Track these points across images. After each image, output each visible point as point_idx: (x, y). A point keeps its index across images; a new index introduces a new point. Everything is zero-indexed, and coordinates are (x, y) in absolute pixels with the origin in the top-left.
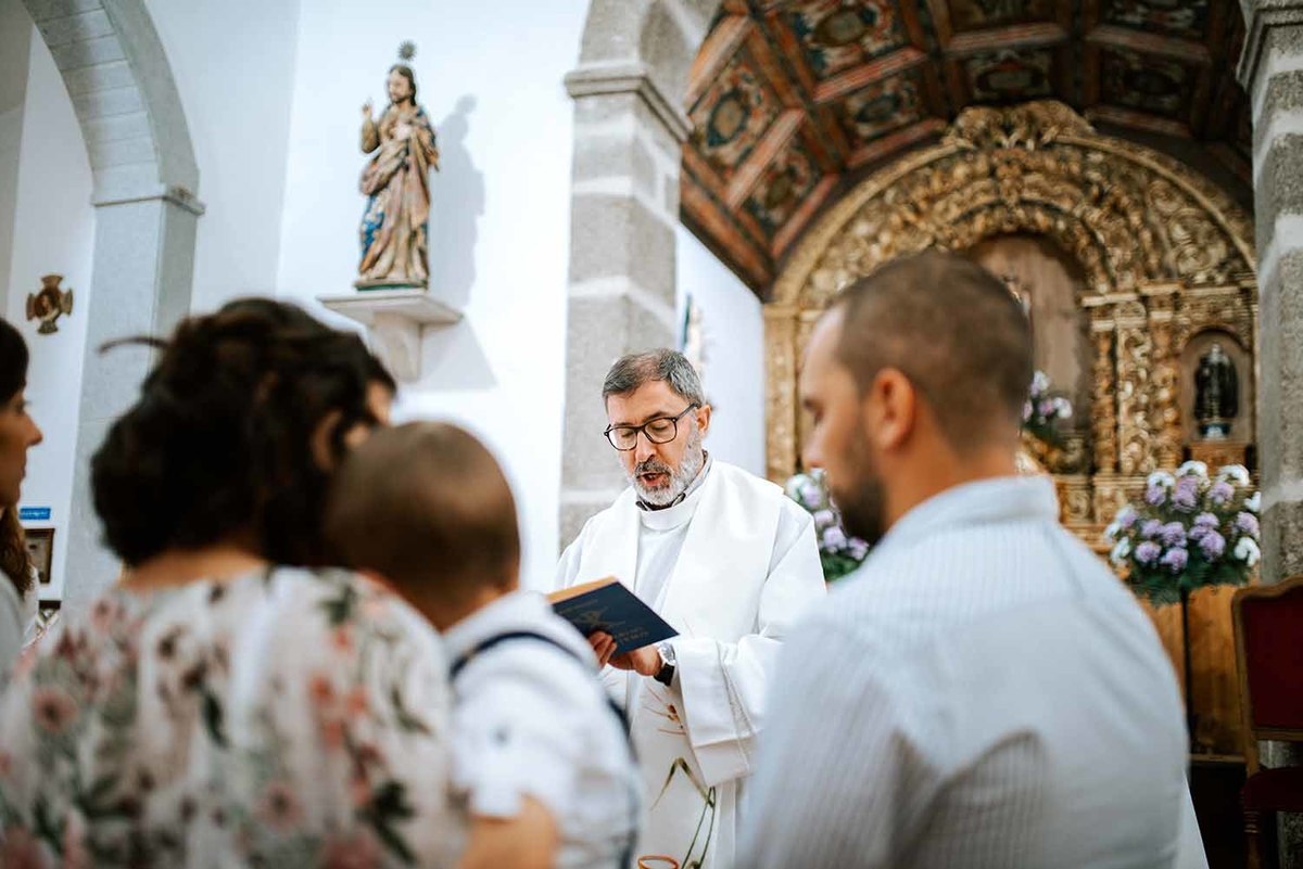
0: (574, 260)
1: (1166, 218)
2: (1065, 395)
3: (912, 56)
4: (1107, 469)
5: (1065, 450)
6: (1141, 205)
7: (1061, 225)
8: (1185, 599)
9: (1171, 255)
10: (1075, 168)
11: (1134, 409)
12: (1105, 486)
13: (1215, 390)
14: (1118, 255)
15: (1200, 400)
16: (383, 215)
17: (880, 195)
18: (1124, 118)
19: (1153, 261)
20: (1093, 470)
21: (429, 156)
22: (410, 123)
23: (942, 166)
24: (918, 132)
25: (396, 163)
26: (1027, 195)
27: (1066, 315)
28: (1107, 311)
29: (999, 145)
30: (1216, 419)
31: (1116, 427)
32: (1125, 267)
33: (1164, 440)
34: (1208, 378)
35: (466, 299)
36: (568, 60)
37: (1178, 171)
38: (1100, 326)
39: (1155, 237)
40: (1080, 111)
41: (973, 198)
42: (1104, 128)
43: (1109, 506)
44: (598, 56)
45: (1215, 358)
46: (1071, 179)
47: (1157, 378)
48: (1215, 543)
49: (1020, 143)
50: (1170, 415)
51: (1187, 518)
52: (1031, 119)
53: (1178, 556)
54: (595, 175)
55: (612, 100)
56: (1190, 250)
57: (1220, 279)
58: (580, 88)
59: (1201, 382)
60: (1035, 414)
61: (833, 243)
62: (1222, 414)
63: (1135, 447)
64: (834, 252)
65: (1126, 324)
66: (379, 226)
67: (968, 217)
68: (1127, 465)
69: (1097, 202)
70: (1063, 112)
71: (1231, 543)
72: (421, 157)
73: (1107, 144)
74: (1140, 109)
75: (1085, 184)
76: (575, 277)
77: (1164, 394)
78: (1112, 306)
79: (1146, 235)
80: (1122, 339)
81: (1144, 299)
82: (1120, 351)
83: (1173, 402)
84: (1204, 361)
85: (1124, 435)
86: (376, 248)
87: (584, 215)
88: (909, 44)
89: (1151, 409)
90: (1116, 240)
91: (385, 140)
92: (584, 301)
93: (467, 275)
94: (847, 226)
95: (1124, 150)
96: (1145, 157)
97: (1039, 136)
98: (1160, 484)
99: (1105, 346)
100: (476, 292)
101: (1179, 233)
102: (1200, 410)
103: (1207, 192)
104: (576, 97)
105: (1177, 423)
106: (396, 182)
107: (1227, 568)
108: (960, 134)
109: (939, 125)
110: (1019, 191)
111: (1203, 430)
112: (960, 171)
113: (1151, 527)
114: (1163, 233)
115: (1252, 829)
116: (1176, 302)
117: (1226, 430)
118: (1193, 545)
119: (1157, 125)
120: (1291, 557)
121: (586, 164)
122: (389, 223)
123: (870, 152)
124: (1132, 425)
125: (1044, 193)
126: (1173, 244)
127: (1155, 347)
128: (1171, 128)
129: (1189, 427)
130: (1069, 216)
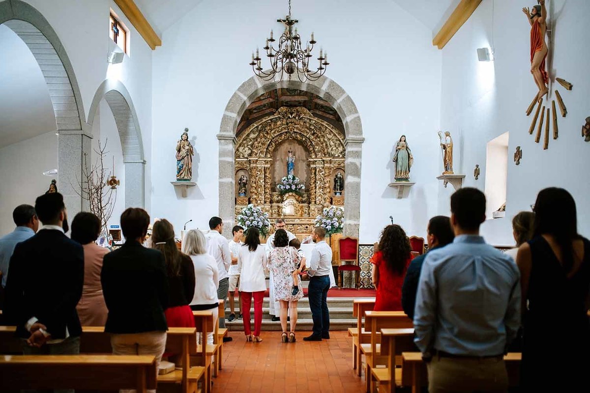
0: (220, 174)
1: (329, 139)
2: (303, 183)
3: (271, 100)
4: (313, 203)
5: (303, 197)
6: (323, 136)
7: (304, 139)
8: (330, 236)
9: (330, 149)
10: (308, 125)
11: (320, 188)
12: (312, 207)
13: (339, 184)
14: (317, 148)
15: (335, 186)
16: (183, 165)
17: (257, 127)
18: (320, 113)
19: (326, 151)
20: (309, 203)
21: (192, 152)
22: (188, 146)
23: (274, 121)
24: (268, 111)
25: (186, 154)
26: (295, 130)
27: (303, 161)
28: (314, 162)
29: (289, 117)
30: (339, 191)
31: (315, 192)
32: (319, 151)
33: (326, 196)
34: (337, 181)
35: (197, 181)
36: (217, 132)
37: (332, 128)
38: (312, 166)
39: (326, 145)
40: (309, 110)
41: (282, 130)
42: (315, 115)
43: (313, 212)
44: (224, 131)
45: (339, 176)
46: (307, 128)
47: (325, 181)
48: (337, 224)
49: (294, 117)
50: (328, 190)
51: (332, 219)
52: (298, 111)
53: (329, 227)
54: (224, 157)
55: (228, 141)
56: (334, 148)
57: (341, 156)
58: (221, 138)
59: (336, 181)
60: (296, 189)
61: (244, 140)
62: (340, 190)
63: (320, 198)
64: (245, 142)
65: (319, 166)
66: (182, 167)
67: (281, 135)
68: (318, 202)
69: (313, 134)
70: (306, 110)
71: (340, 225)
72: (190, 152)
73: (316, 119)
74: (324, 112)
75: (310, 129)
76: (220, 178)
77: (327, 185)
78: (316, 161)
79: (324, 144)
80: (318, 170)
81: (323, 161)
82: (317, 173)
83: (329, 187)
84: (336, 176)
85: (317, 194)
86: (181, 172)
87: (222, 164)
88: (271, 97)
89: (324, 188)
90: (317, 144)
91: (182, 149)
92: (223, 182)
93: (197, 176)
94: (248, 135)
95: (319, 121)
96: (325, 123)
97: (299, 116)
98: (326, 211)
99: (313, 171)
100: (198, 179)
101: (332, 143)
102: (335, 188)
103: (339, 134)
104: (219, 139)
105: (330, 192)
106: (186, 158)
107: (339, 230)
108: (279, 113)
109: (274, 110)
110: (293, 129)
111: (336, 193)
112: (279, 123)
113: (324, 221)
114: (328, 143)
115: (339, 273)
116: (331, 162)
117: (341, 194)
118: (332, 225)
119: (328, 116)
120: (347, 233)
121: (222, 154)
122: (184, 166)
123: (255, 116)
124: (319, 191)
125: (300, 130)
126: (331, 146)
127: (325, 173)
128: (331, 117)
129: (333, 192)
130: (306, 137)
